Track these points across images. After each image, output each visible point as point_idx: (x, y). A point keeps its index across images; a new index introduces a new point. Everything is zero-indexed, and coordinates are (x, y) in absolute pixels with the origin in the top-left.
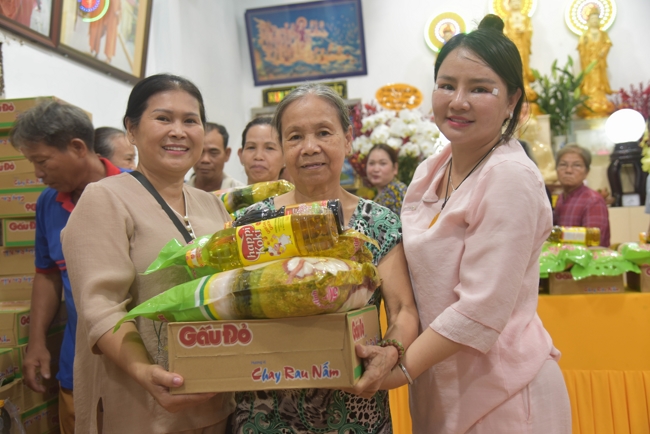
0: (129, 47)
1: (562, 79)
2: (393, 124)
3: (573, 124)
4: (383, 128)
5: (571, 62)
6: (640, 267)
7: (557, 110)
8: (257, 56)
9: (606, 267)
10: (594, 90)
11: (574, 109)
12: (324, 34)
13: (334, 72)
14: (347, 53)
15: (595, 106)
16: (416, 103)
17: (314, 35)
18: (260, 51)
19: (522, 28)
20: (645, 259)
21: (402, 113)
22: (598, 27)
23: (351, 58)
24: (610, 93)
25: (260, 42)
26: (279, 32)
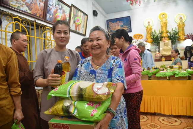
0: (83, 29)
1: (174, 32)
2: (137, 42)
3: (176, 42)
4: (135, 43)
5: (176, 29)
6: (191, 75)
7: (173, 39)
8: (109, 29)
9: (183, 75)
10: (181, 35)
11: (177, 39)
12: (123, 24)
14: (127, 28)
15: (181, 38)
16: (142, 38)
17: (120, 24)
18: (110, 28)
19: (165, 22)
21: (139, 40)
22: (182, 21)
23: (128, 29)
24: (185, 35)
25: (110, 26)
26: (113, 24)
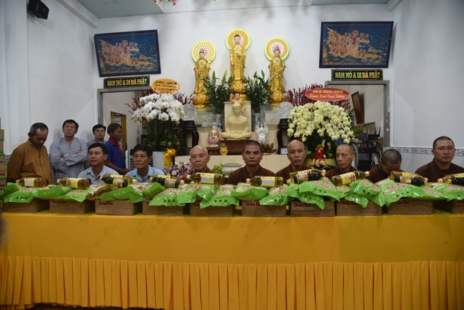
5: (263, 74)
8: (101, 60)
10: (276, 89)
12: (137, 50)
13: (142, 71)
14: (149, 61)
15: (275, 98)
17: (131, 50)
18: (103, 57)
19: (240, 54)
20: (244, 196)
23: (152, 64)
24: (284, 92)
25: (103, 52)
26: (112, 47)
